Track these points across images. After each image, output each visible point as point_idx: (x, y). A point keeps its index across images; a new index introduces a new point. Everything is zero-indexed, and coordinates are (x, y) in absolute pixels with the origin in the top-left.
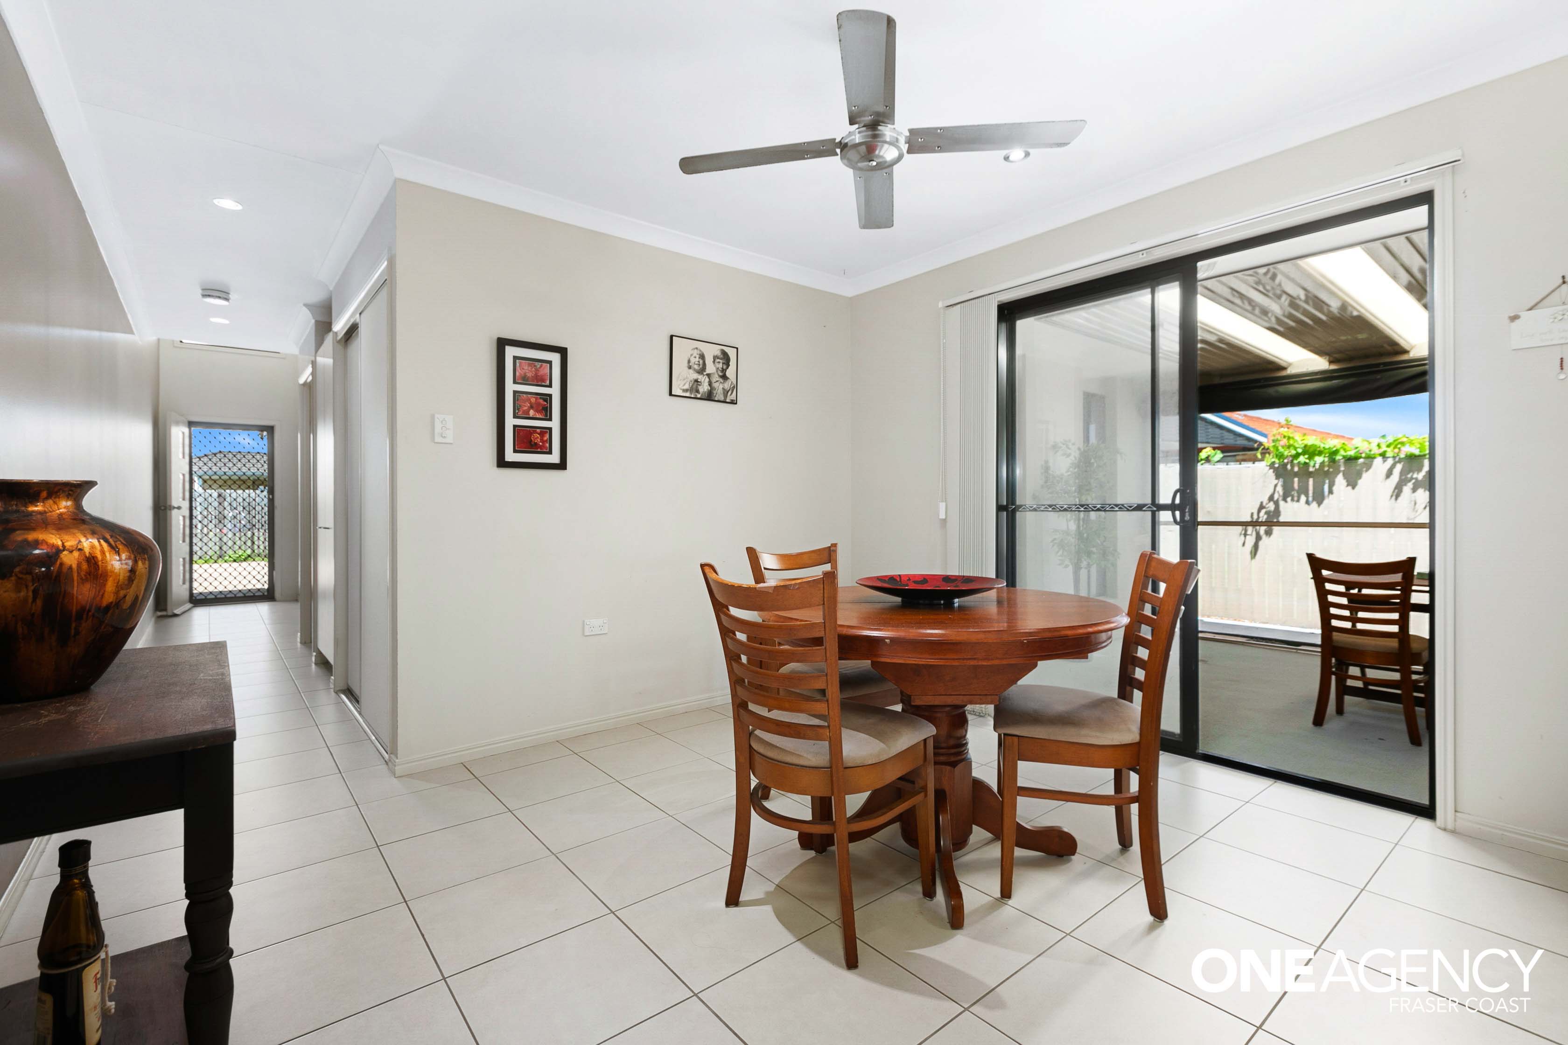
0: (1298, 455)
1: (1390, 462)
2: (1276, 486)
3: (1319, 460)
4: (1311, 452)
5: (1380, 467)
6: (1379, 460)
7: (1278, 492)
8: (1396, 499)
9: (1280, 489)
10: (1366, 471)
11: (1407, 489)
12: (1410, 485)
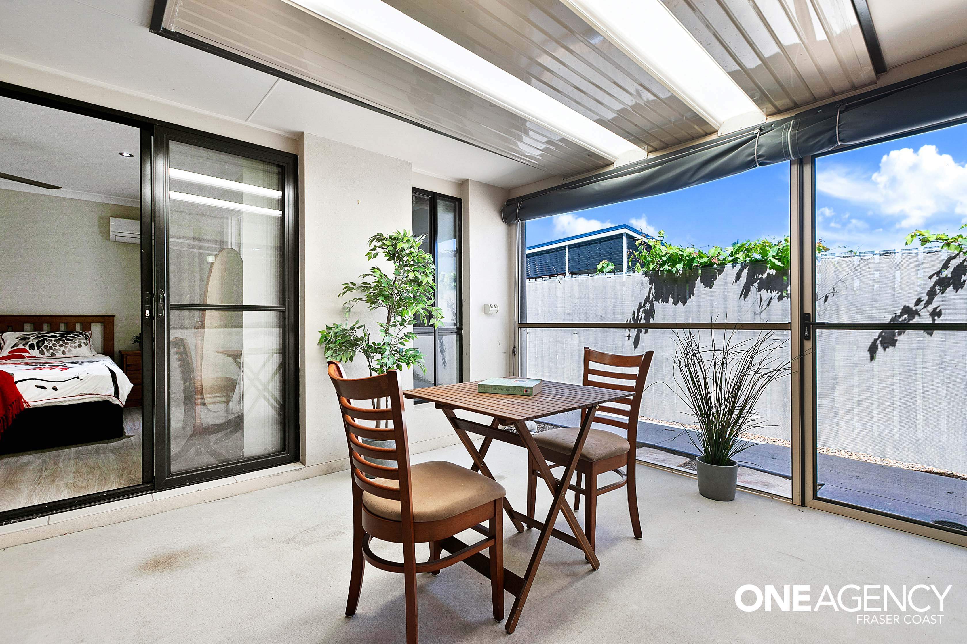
0: (664, 263)
1: (738, 266)
2: (650, 290)
3: (679, 266)
4: (673, 259)
5: (730, 271)
6: (730, 265)
7: (652, 293)
8: (745, 298)
9: (653, 291)
10: (719, 274)
11: (754, 289)
12: (756, 285)
